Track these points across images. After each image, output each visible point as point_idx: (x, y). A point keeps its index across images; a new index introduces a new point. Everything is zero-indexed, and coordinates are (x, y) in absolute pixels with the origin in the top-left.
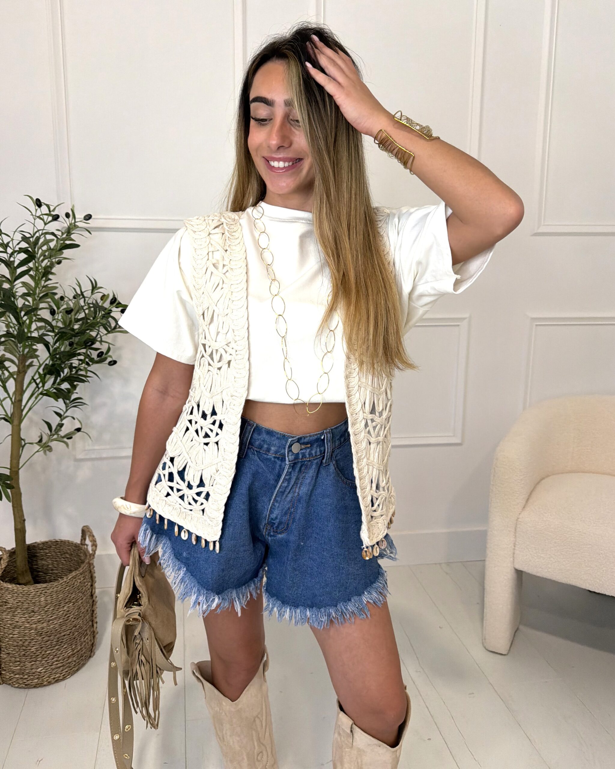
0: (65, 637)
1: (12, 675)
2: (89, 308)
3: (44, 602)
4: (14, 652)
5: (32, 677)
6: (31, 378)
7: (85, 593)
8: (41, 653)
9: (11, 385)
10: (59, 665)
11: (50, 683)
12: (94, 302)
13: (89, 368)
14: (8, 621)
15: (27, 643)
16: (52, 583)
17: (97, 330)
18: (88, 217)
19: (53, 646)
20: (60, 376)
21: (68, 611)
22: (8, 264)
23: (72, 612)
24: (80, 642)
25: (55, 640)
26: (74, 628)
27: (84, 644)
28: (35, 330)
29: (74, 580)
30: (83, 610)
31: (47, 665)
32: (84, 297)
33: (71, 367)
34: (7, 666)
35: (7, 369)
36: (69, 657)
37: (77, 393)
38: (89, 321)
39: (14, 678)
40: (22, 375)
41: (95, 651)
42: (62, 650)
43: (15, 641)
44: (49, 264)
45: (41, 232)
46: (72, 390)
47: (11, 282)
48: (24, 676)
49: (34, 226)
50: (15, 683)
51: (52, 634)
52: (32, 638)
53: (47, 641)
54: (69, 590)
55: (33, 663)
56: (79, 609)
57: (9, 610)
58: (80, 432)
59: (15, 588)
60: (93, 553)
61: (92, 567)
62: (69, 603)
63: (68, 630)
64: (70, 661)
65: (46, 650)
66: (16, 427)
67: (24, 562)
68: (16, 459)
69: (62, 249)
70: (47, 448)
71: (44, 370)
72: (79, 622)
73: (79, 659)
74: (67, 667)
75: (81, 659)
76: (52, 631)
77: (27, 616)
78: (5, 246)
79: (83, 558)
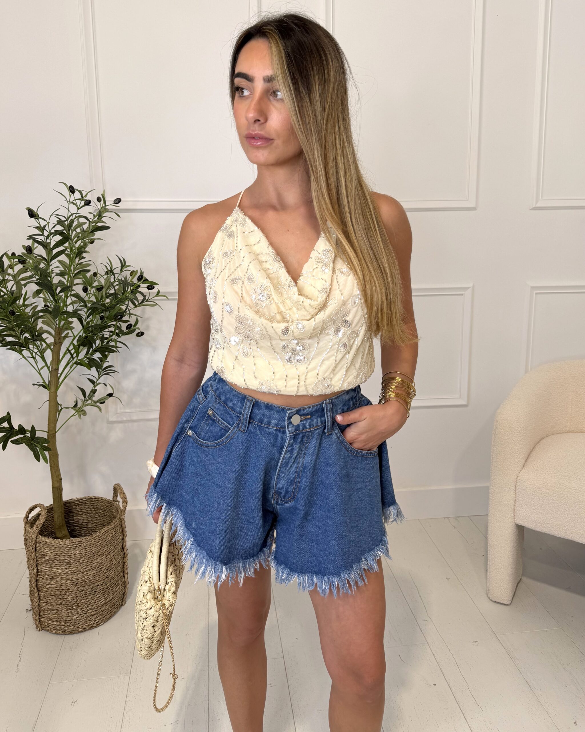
0: (98, 587)
1: (50, 622)
2: (119, 284)
3: (79, 554)
4: (52, 601)
5: (68, 624)
6: (66, 349)
7: (117, 546)
8: (76, 601)
9: (48, 354)
10: (93, 613)
11: (85, 630)
12: (123, 279)
13: (119, 339)
14: (46, 572)
15: (63, 593)
16: (86, 537)
17: (126, 304)
18: (118, 201)
19: (87, 595)
20: (92, 348)
21: (101, 563)
22: (45, 245)
23: (104, 564)
24: (112, 591)
25: (89, 590)
26: (106, 579)
27: (116, 593)
28: (70, 304)
29: (107, 534)
30: (114, 562)
31: (81, 614)
32: (114, 274)
33: (103, 339)
34: (46, 613)
35: (44, 341)
36: (102, 606)
37: (108, 362)
38: (119, 296)
39: (52, 625)
40: (57, 346)
41: (126, 600)
42: (96, 599)
43: (53, 591)
44: (82, 244)
45: (74, 216)
46: (103, 359)
47: (48, 262)
48: (61, 623)
49: (69, 210)
50: (52, 630)
51: (86, 584)
52: (68, 588)
53: (81, 591)
54: (102, 544)
55: (69, 611)
56: (111, 561)
57: (47, 562)
58: (112, 397)
59: (53, 542)
60: (124, 509)
61: (123, 522)
62: (102, 556)
63: (101, 580)
64: (103, 609)
65: (81, 599)
66: (53, 394)
67: (61, 518)
68: (53, 423)
69: (94, 231)
70: (82, 412)
71: (78, 341)
72: (111, 574)
73: (111, 607)
74: (100, 615)
75: (113, 608)
76: (86, 581)
77: (63, 567)
78: (42, 229)
79: (115, 513)
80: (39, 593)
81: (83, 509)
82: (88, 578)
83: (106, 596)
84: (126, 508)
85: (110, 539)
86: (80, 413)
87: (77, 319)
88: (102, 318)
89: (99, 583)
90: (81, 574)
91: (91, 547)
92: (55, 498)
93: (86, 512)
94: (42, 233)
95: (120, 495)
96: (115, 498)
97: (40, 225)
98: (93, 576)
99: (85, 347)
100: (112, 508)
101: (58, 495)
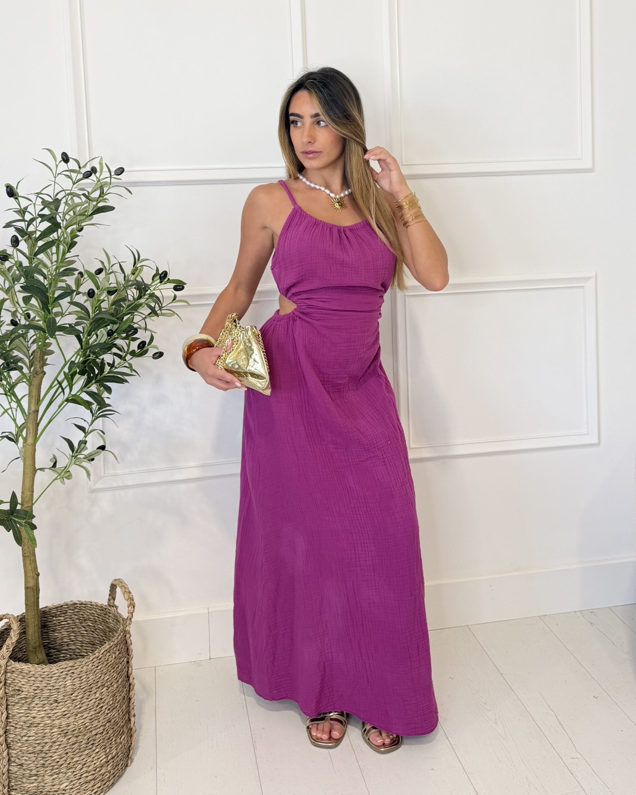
0: (98, 736)
3: (71, 686)
4: (29, 762)
6: (52, 380)
7: (122, 673)
8: (66, 761)
9: (23, 390)
10: (90, 778)
14: (21, 717)
15: (47, 748)
16: (80, 660)
18: (120, 171)
19: (81, 750)
21: (101, 699)
23: (105, 700)
24: (116, 743)
25: (84, 742)
26: (108, 724)
27: (120, 746)
29: (108, 654)
30: (118, 698)
31: (73, 780)
34: (20, 783)
36: (101, 767)
40: (39, 377)
42: (94, 755)
43: (30, 745)
51: (80, 732)
52: (54, 739)
53: (73, 744)
54: (102, 669)
55: (55, 776)
56: (114, 695)
57: (23, 702)
58: (104, 451)
59: (32, 669)
60: (130, 616)
61: (128, 636)
62: (102, 688)
63: (101, 726)
64: (103, 771)
65: (72, 756)
66: (31, 447)
67: (36, 633)
68: (30, 491)
69: (93, 214)
70: (66, 474)
71: (70, 369)
72: (113, 716)
73: (115, 768)
74: (100, 780)
75: (116, 769)
76: (80, 728)
77: (47, 708)
78: (22, 212)
79: (112, 624)
80: (8, 752)
81: (62, 622)
82: (83, 722)
83: (108, 750)
84: (133, 616)
85: (112, 661)
86: (63, 475)
87: (75, 336)
88: (111, 334)
89: (98, 730)
90: (73, 717)
91: (87, 675)
92: (28, 604)
93: (67, 625)
94: (23, 217)
95: (124, 595)
96: (112, 601)
97: (20, 206)
98: (90, 719)
99: (83, 377)
100: (107, 617)
101: (33, 599)
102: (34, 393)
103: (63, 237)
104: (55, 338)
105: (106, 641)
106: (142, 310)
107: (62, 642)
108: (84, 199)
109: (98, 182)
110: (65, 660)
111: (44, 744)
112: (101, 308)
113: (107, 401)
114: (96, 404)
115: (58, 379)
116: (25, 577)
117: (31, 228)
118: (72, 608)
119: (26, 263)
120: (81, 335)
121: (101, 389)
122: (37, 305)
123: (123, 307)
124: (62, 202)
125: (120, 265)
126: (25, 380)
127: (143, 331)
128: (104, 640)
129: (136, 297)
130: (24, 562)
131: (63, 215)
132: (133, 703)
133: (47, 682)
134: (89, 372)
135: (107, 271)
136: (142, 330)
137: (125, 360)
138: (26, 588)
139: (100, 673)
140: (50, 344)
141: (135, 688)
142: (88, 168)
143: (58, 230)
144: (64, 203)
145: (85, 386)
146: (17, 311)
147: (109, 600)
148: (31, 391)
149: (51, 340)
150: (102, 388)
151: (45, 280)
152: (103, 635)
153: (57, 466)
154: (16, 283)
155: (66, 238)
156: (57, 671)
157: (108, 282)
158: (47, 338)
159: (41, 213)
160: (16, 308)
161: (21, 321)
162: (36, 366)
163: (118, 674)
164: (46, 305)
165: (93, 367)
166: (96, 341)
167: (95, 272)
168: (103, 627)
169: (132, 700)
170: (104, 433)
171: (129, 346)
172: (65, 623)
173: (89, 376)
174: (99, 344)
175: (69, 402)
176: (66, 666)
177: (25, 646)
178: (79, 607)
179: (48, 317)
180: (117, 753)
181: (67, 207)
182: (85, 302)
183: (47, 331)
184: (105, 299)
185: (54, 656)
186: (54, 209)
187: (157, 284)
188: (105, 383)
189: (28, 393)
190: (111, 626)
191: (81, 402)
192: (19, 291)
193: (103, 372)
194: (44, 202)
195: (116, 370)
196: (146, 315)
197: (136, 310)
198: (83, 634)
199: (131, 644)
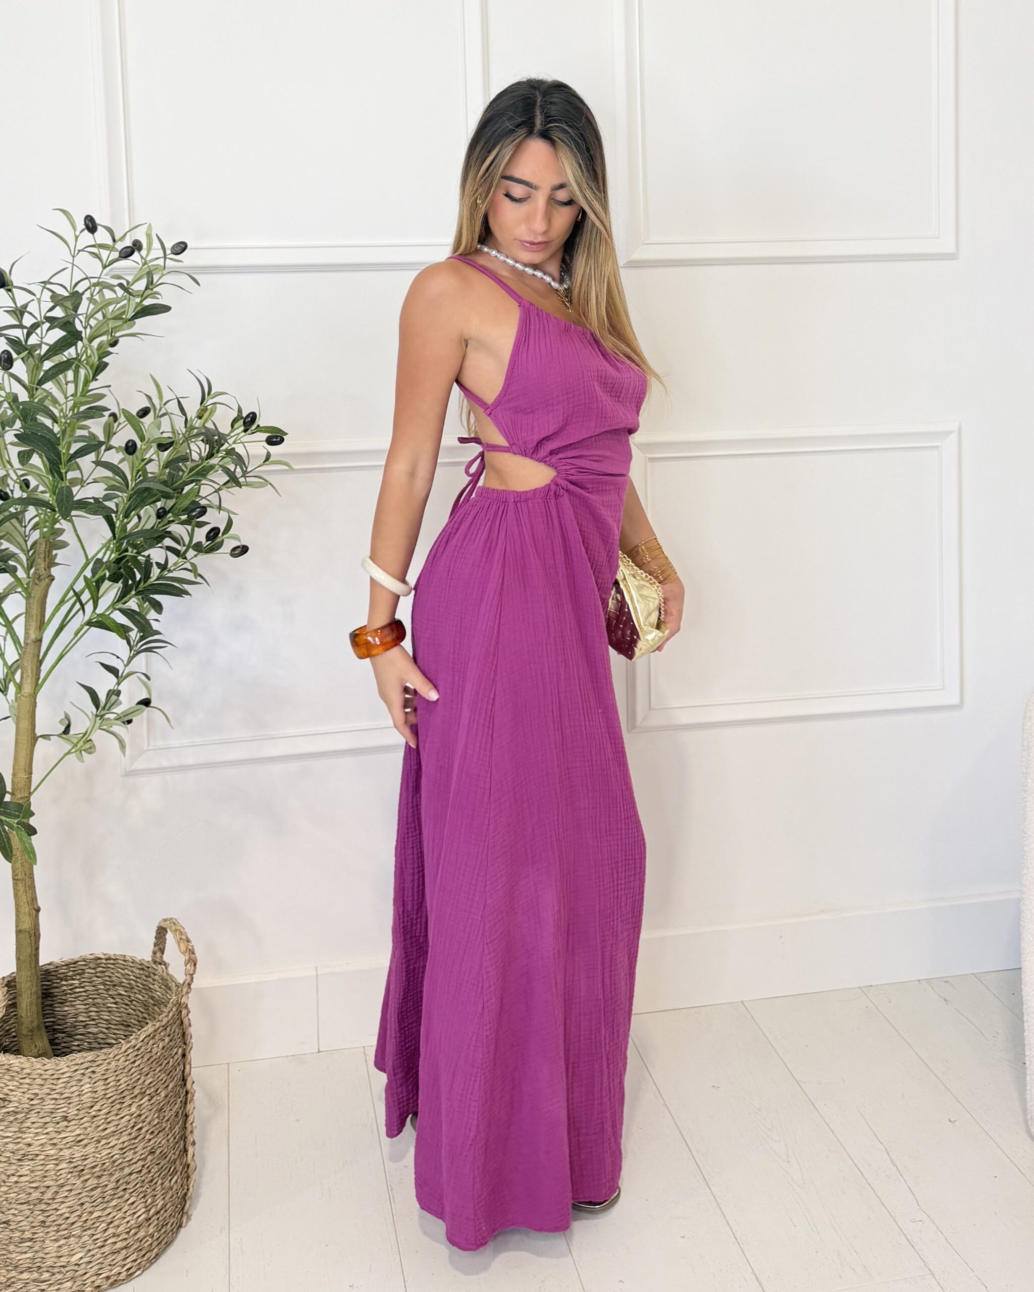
0: (132, 1177)
1: (13, 1273)
3: (89, 1093)
4: (19, 1218)
5: (59, 1276)
6: (65, 590)
7: (173, 1074)
8: (80, 1216)
9: (17, 605)
10: (119, 1245)
15: (49, 1195)
16: (104, 1051)
18: (180, 248)
19: (106, 1200)
21: (140, 1115)
23: (146, 1118)
24: (163, 1189)
25: (111, 1186)
26: (150, 1158)
27: (170, 1193)
29: (151, 1042)
30: (168, 1114)
31: (91, 1248)
34: (4, 1252)
36: (139, 1226)
39: (20, 1280)
40: (43, 584)
42: (126, 1208)
43: (22, 1190)
48: (42, 1275)
51: (105, 1170)
52: (62, 1181)
53: (92, 1190)
54: (141, 1067)
55: (63, 1242)
56: (161, 1110)
57: (12, 1118)
58: (149, 708)
59: (27, 1065)
60: (189, 980)
61: (184, 1012)
62: (141, 1098)
63: (139, 1160)
64: (141, 1234)
65: (91, 1209)
66: (28, 699)
67: (34, 1007)
68: (25, 771)
69: (135, 317)
70: (86, 745)
71: (94, 571)
72: (159, 1143)
73: (160, 1230)
74: (136, 1249)
75: (163, 1230)
76: (104, 1163)
77: (51, 1129)
78: (19, 312)
79: (158, 993)
81: (76, 988)
82: (110, 1153)
83: (149, 1201)
84: (194, 980)
85: (158, 1054)
86: (82, 747)
87: (104, 517)
88: (162, 514)
89: (134, 1166)
90: (93, 1145)
91: (117, 1076)
92: (21, 957)
93: (83, 994)
94: (20, 321)
95: (179, 945)
96: (158, 955)
97: (15, 303)
98: (122, 1149)
99: (116, 584)
100: (151, 980)
101: (29, 950)
102: (35, 611)
103: (85, 355)
104: (71, 521)
105: (148, 1021)
106: (214, 477)
107: (76, 1022)
108: (120, 292)
109: (143, 266)
110: (80, 1051)
111: (45, 1189)
112: (147, 473)
113: (155, 626)
114: (136, 630)
115: (74, 587)
116: (16, 914)
117: (33, 340)
118: (92, 965)
119: (23, 396)
120: (113, 515)
121: (145, 605)
122: (42, 467)
123: (183, 471)
124: (84, 297)
125: (179, 403)
126: (19, 590)
127: (216, 511)
128: (145, 1018)
129: (204, 454)
130: (14, 889)
131: (86, 318)
132: (191, 1124)
133: (50, 1086)
134: (126, 578)
135: (157, 412)
136: (214, 510)
137: (185, 558)
138: (19, 932)
139: (138, 1072)
140: (61, 531)
141: (195, 1098)
142: (128, 242)
143: (77, 342)
144: (88, 299)
145: (118, 601)
146: (7, 475)
147: (155, 953)
148: (30, 607)
149: (63, 524)
150: (147, 603)
151: (55, 424)
152: (143, 1011)
153: (72, 732)
154: (7, 428)
155: (90, 356)
156: (66, 1069)
157: (159, 429)
158: (56, 521)
159: (49, 314)
160: (7, 471)
161: (14, 492)
162: (38, 567)
163: (168, 1075)
164: (55, 466)
165: (133, 569)
166: (137, 527)
167: (138, 414)
168: (143, 996)
169: (191, 1119)
170: (148, 678)
171: (191, 536)
172: (82, 990)
173: (125, 584)
174: (143, 532)
175: (91, 626)
176: (82, 1061)
177: (14, 1027)
178: (105, 964)
179: (59, 486)
180: (164, 1206)
181: (92, 306)
182: (119, 463)
183: (57, 509)
184: (152, 458)
185: (63, 1045)
186: (71, 308)
187: (238, 434)
188: (151, 596)
189: (24, 611)
190: (156, 996)
191: (111, 626)
192: (10, 443)
193: (149, 577)
194: (54, 297)
195: (170, 575)
196: (221, 484)
197: (204, 476)
198: (110, 1009)
199: (190, 1025)
